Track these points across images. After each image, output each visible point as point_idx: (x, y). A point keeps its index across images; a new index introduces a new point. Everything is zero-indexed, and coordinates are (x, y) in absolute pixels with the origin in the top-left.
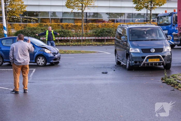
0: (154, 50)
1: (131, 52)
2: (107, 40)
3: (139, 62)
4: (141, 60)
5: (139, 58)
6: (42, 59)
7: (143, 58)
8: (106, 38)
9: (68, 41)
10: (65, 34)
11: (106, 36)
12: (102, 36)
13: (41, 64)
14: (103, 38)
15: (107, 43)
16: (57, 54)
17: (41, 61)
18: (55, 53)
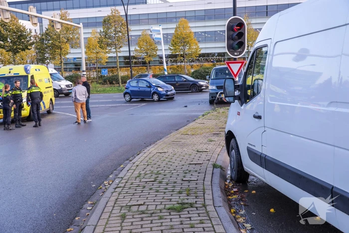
13: (156, 100)
16: (170, 91)
17: (156, 97)
18: (168, 91)
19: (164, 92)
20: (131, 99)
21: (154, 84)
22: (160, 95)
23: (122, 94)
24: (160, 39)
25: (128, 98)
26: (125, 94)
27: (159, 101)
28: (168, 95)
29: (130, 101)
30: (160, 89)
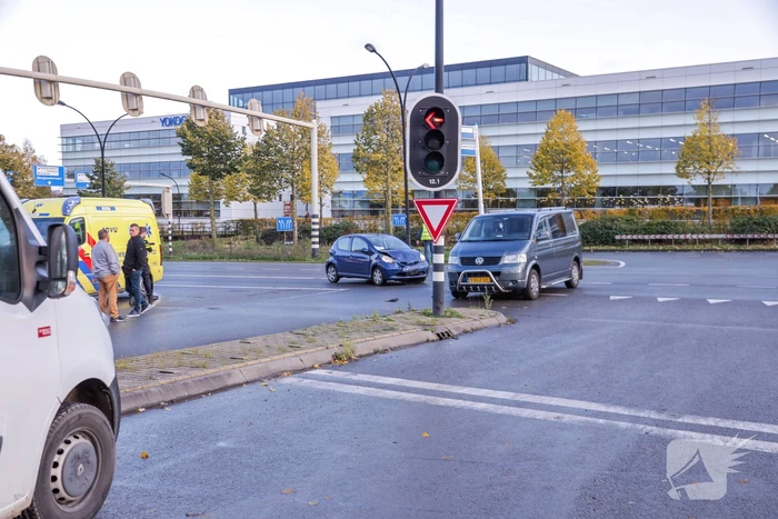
2: (753, 241)
6: (379, 273)
8: (749, 236)
9: (669, 242)
10: (667, 228)
11: (752, 231)
12: (742, 232)
14: (742, 236)
15: (750, 247)
16: (411, 264)
17: (378, 277)
18: (406, 263)
19: (397, 267)
20: (338, 277)
21: (378, 248)
22: (386, 273)
23: (324, 265)
24: (473, 152)
25: (332, 275)
26: (329, 265)
27: (384, 284)
28: (404, 274)
29: (336, 282)
30: (385, 259)
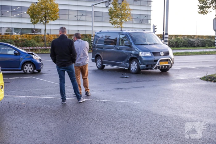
0: (163, 53)
1: (141, 55)
3: (151, 65)
4: (152, 63)
5: (151, 61)
6: (30, 66)
7: (156, 61)
13: (28, 72)
17: (28, 68)
